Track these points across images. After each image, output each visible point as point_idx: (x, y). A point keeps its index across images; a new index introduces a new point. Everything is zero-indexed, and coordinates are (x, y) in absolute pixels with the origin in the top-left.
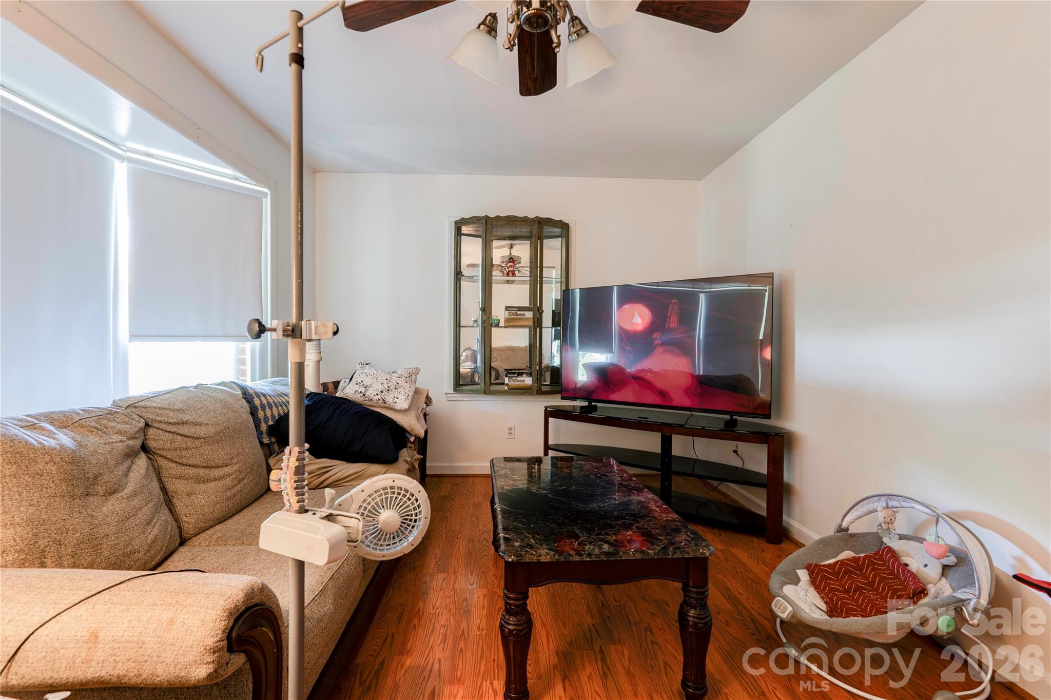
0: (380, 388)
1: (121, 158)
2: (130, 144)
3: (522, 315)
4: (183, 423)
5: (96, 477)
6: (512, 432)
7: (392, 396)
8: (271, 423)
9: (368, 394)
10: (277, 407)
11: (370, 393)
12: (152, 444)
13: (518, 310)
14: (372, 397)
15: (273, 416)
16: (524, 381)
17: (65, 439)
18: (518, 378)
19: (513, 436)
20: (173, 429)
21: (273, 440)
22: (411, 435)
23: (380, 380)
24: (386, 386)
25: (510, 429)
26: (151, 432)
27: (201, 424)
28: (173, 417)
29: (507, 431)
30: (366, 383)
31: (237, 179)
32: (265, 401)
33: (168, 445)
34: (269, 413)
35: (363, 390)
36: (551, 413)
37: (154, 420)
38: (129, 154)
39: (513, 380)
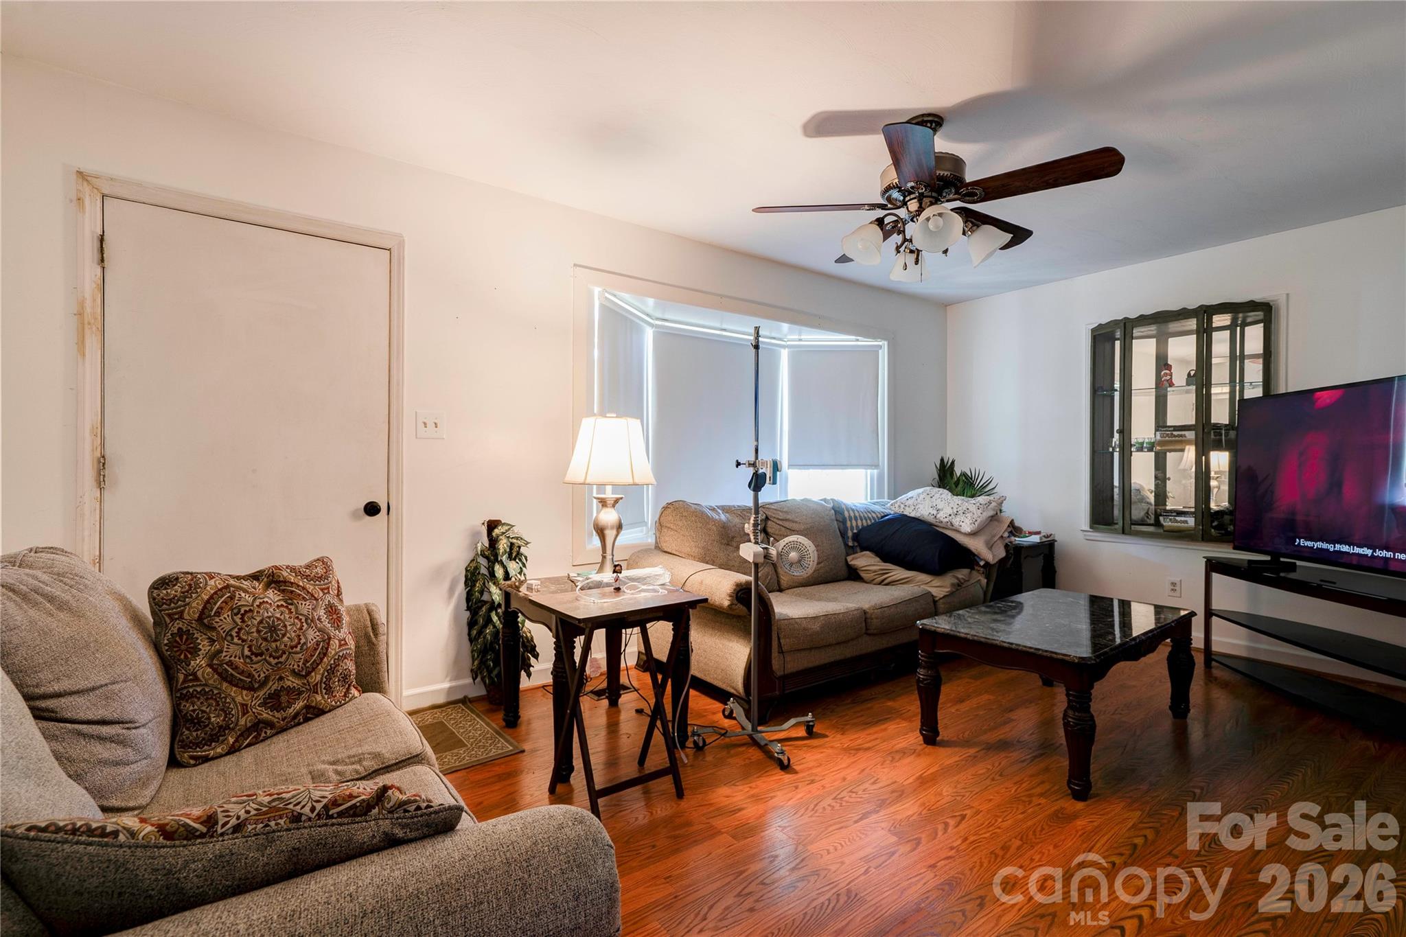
0: (949, 511)
1: (784, 347)
2: (790, 337)
3: (1181, 436)
4: (786, 520)
5: (733, 538)
6: (1178, 588)
7: (958, 519)
8: (855, 531)
9: (938, 516)
10: (862, 520)
11: (941, 516)
12: (769, 530)
13: (1174, 430)
14: (942, 519)
15: (857, 526)
16: (1186, 522)
17: (723, 517)
18: (1177, 518)
19: (1177, 594)
20: (781, 523)
21: (856, 544)
22: (982, 560)
23: (951, 505)
24: (955, 511)
25: (1174, 584)
26: (769, 522)
27: (796, 522)
28: (781, 516)
29: (1168, 587)
30: (939, 507)
31: (858, 340)
32: (852, 514)
33: (777, 532)
34: (854, 524)
35: (935, 512)
36: (1214, 566)
37: (771, 516)
38: (788, 343)
39: (1170, 520)
